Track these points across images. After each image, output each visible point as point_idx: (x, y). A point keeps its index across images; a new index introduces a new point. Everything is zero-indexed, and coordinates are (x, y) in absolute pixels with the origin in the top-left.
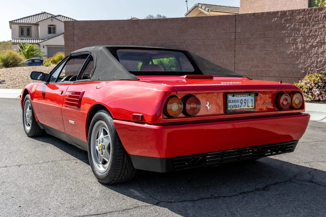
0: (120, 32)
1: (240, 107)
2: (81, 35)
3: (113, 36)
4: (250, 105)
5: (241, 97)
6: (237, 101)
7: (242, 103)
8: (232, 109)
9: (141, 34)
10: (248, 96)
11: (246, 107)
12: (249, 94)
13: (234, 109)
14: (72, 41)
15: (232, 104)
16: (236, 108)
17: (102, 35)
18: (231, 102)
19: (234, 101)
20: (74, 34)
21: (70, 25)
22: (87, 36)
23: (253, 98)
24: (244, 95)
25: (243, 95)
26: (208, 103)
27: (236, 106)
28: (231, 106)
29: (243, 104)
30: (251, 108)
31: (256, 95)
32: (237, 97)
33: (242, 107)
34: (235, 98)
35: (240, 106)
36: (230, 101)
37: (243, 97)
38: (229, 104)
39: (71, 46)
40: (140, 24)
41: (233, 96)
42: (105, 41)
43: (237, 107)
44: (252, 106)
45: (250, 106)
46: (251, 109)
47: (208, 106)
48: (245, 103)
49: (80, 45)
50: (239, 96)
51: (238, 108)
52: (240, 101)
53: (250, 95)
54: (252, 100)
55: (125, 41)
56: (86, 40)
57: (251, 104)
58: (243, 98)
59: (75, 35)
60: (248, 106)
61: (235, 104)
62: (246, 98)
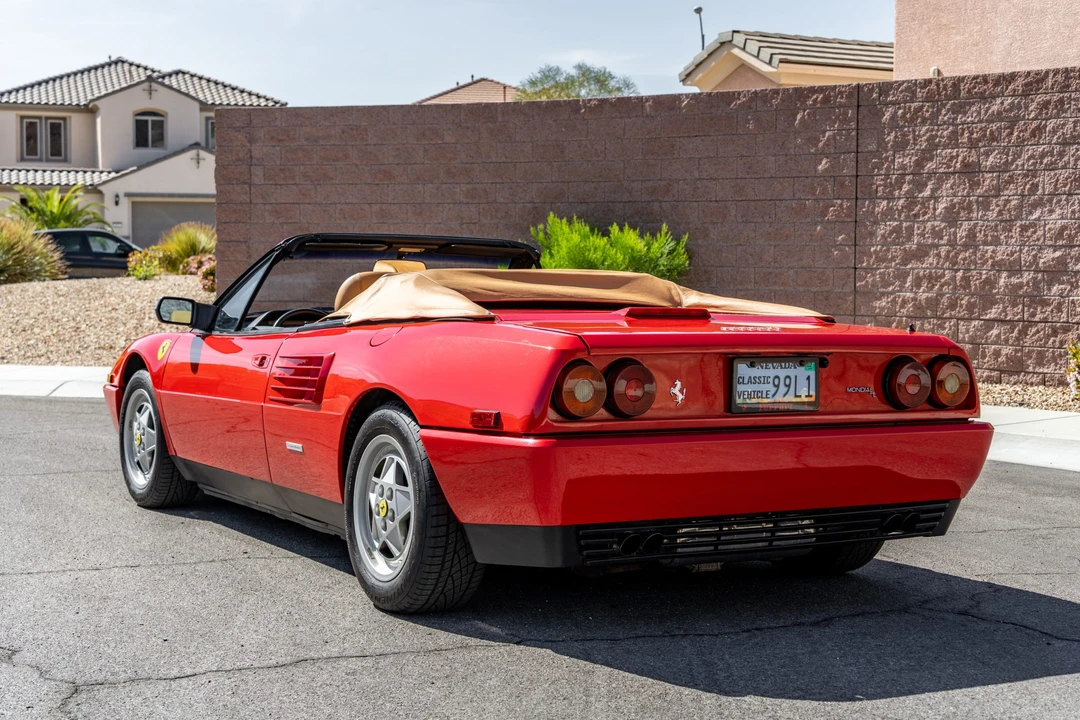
0: (425, 151)
1: (774, 396)
2: (278, 163)
3: (398, 164)
4: (803, 392)
5: (774, 368)
6: (762, 380)
7: (777, 386)
8: (748, 401)
9: (505, 159)
10: (795, 368)
11: (790, 398)
12: (801, 359)
13: (754, 401)
14: (246, 183)
15: (750, 388)
16: (760, 400)
17: (355, 161)
18: (746, 381)
19: (753, 381)
20: (251, 157)
21: (238, 124)
22: (302, 167)
23: (812, 374)
24: (783, 364)
25: (780, 362)
26: (678, 383)
27: (760, 395)
28: (746, 393)
29: (783, 390)
30: (806, 400)
31: (822, 363)
32: (762, 367)
33: (779, 398)
34: (757, 372)
35: (771, 394)
36: (741, 380)
37: (782, 368)
38: (740, 388)
39: (241, 203)
40: (500, 119)
41: (752, 365)
42: (370, 184)
43: (764, 396)
44: (809, 396)
45: (803, 396)
46: (803, 403)
47: (678, 393)
48: (789, 386)
49: (273, 201)
50: (770, 365)
51: (766, 401)
52: (771, 380)
53: (802, 364)
54: (808, 378)
55: (444, 186)
56: (298, 181)
57: (806, 389)
58: (782, 373)
59: (255, 161)
60: (796, 396)
61: (756, 387)
62: (792, 372)
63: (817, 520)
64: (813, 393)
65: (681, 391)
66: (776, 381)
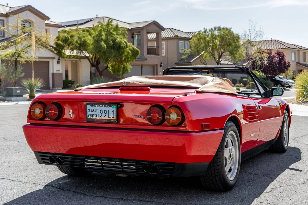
4: (111, 116)
5: (100, 107)
6: (96, 111)
7: (102, 113)
8: (92, 118)
10: (108, 107)
11: (106, 118)
12: (110, 104)
13: (94, 118)
15: (92, 113)
16: (96, 118)
18: (91, 111)
19: (93, 111)
23: (115, 110)
24: (104, 106)
25: (102, 105)
26: (71, 111)
27: (96, 116)
28: (91, 115)
29: (104, 114)
30: (113, 119)
32: (96, 107)
33: (103, 117)
34: (94, 108)
35: (100, 116)
36: (89, 111)
37: (103, 107)
38: (89, 113)
41: (92, 106)
43: (97, 116)
44: (113, 117)
45: (111, 117)
47: (71, 114)
48: (106, 113)
51: (98, 118)
52: (99, 111)
53: (111, 106)
54: (113, 111)
58: (103, 109)
60: (109, 117)
61: (95, 113)
62: (107, 108)
63: (137, 164)
64: (115, 116)
65: (72, 113)
66: (101, 111)
